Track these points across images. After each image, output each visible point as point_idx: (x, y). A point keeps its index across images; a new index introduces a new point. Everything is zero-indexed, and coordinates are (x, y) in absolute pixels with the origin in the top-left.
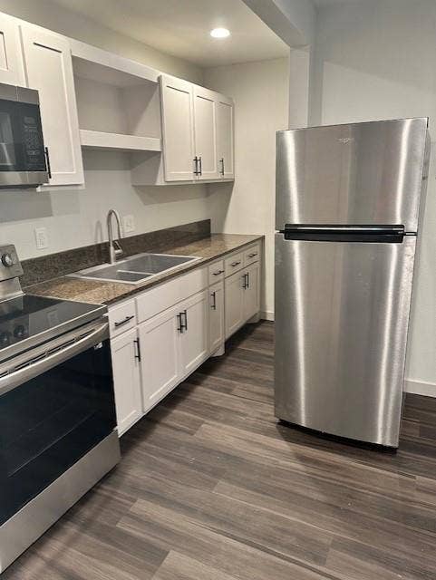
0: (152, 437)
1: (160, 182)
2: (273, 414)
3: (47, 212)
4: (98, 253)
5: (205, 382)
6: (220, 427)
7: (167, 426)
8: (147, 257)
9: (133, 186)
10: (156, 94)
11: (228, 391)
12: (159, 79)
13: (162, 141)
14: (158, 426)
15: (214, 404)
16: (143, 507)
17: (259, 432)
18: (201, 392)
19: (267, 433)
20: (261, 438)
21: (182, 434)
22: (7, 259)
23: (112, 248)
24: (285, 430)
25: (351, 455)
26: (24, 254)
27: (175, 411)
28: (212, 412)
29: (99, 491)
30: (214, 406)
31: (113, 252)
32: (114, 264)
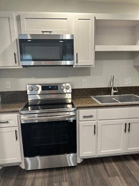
0: (94, 166)
7: (104, 166)
14: (102, 164)
21: (106, 174)
28: (127, 175)
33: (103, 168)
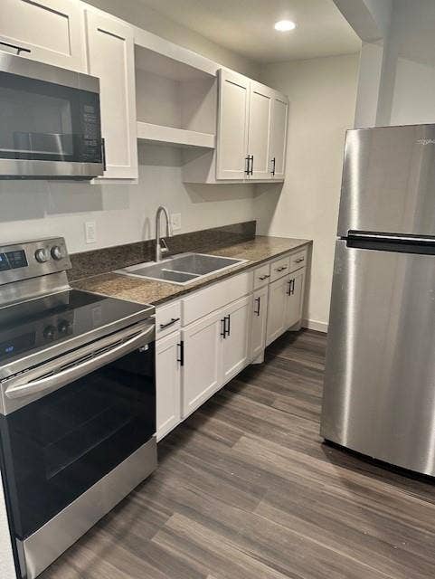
0: (189, 446)
1: (211, 180)
2: (319, 432)
3: (97, 206)
4: (145, 251)
5: (245, 390)
6: (260, 442)
7: (204, 434)
8: (192, 256)
9: (185, 183)
10: (214, 88)
11: (269, 403)
12: (218, 72)
13: (216, 138)
14: (196, 434)
15: (253, 415)
16: (179, 521)
17: (304, 451)
18: (240, 401)
19: (311, 452)
20: (304, 457)
21: (221, 446)
22: (56, 251)
23: (158, 246)
24: (331, 451)
25: (404, 486)
26: (74, 248)
27: (213, 420)
28: (251, 425)
29: (135, 500)
30: (254, 418)
31: (159, 250)
32: (159, 262)
33: (206, 438)
